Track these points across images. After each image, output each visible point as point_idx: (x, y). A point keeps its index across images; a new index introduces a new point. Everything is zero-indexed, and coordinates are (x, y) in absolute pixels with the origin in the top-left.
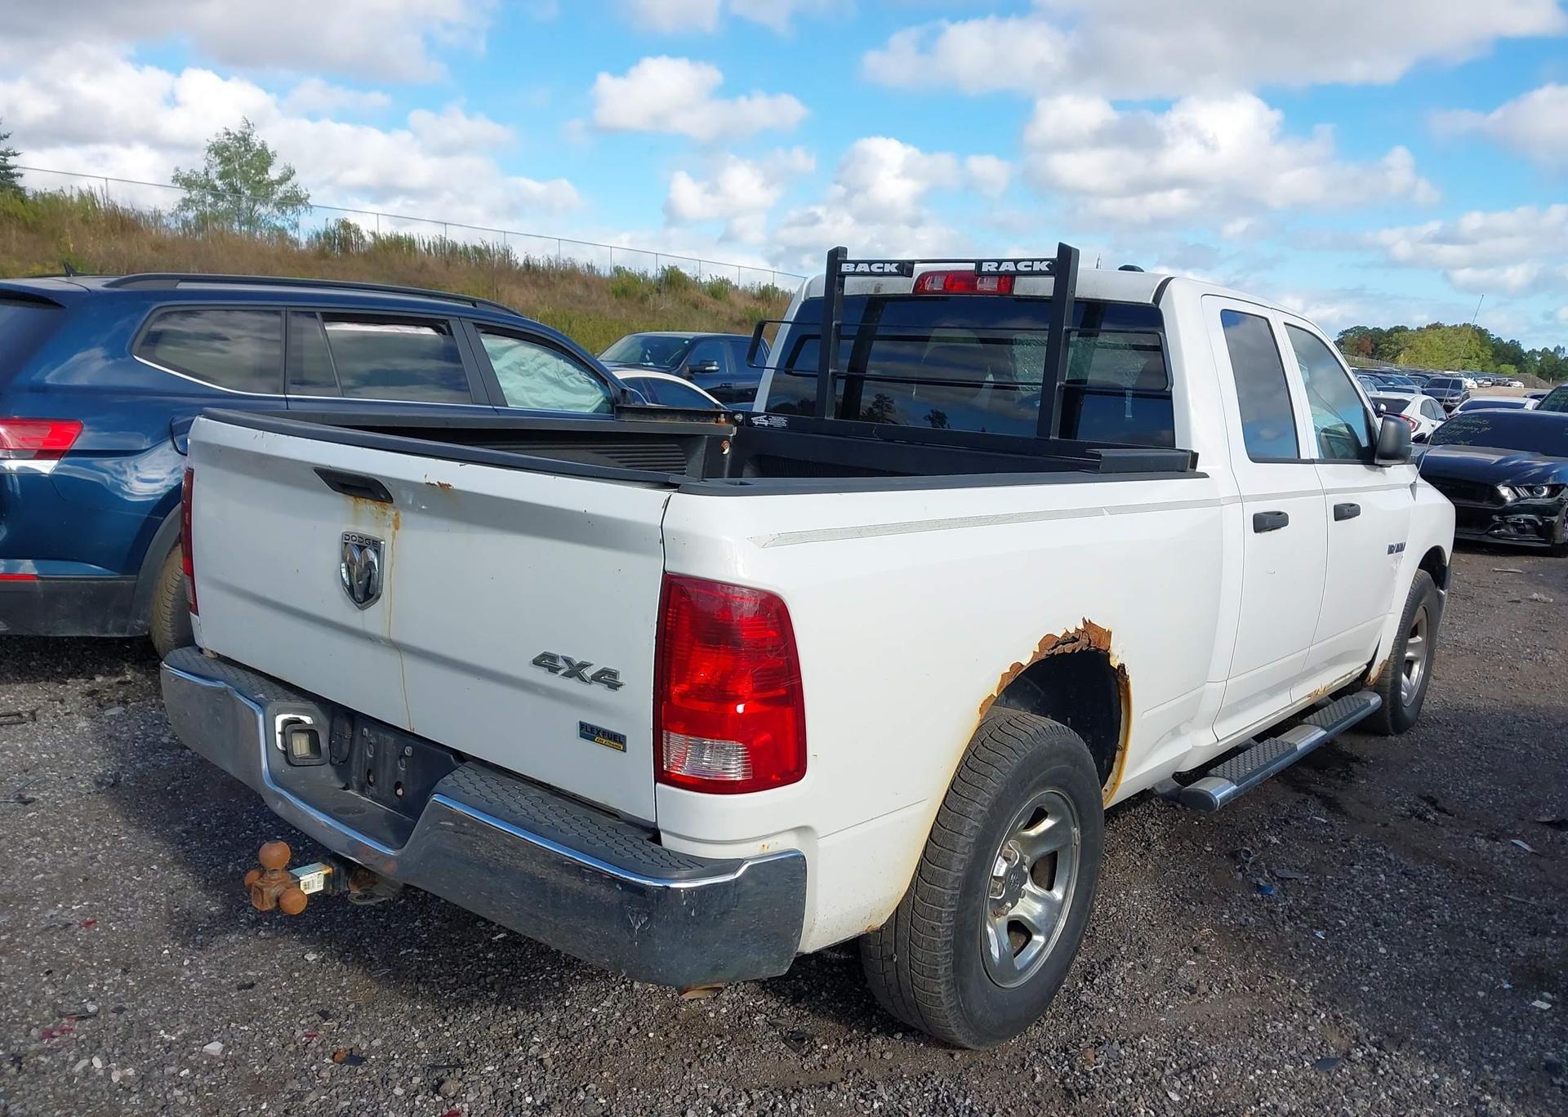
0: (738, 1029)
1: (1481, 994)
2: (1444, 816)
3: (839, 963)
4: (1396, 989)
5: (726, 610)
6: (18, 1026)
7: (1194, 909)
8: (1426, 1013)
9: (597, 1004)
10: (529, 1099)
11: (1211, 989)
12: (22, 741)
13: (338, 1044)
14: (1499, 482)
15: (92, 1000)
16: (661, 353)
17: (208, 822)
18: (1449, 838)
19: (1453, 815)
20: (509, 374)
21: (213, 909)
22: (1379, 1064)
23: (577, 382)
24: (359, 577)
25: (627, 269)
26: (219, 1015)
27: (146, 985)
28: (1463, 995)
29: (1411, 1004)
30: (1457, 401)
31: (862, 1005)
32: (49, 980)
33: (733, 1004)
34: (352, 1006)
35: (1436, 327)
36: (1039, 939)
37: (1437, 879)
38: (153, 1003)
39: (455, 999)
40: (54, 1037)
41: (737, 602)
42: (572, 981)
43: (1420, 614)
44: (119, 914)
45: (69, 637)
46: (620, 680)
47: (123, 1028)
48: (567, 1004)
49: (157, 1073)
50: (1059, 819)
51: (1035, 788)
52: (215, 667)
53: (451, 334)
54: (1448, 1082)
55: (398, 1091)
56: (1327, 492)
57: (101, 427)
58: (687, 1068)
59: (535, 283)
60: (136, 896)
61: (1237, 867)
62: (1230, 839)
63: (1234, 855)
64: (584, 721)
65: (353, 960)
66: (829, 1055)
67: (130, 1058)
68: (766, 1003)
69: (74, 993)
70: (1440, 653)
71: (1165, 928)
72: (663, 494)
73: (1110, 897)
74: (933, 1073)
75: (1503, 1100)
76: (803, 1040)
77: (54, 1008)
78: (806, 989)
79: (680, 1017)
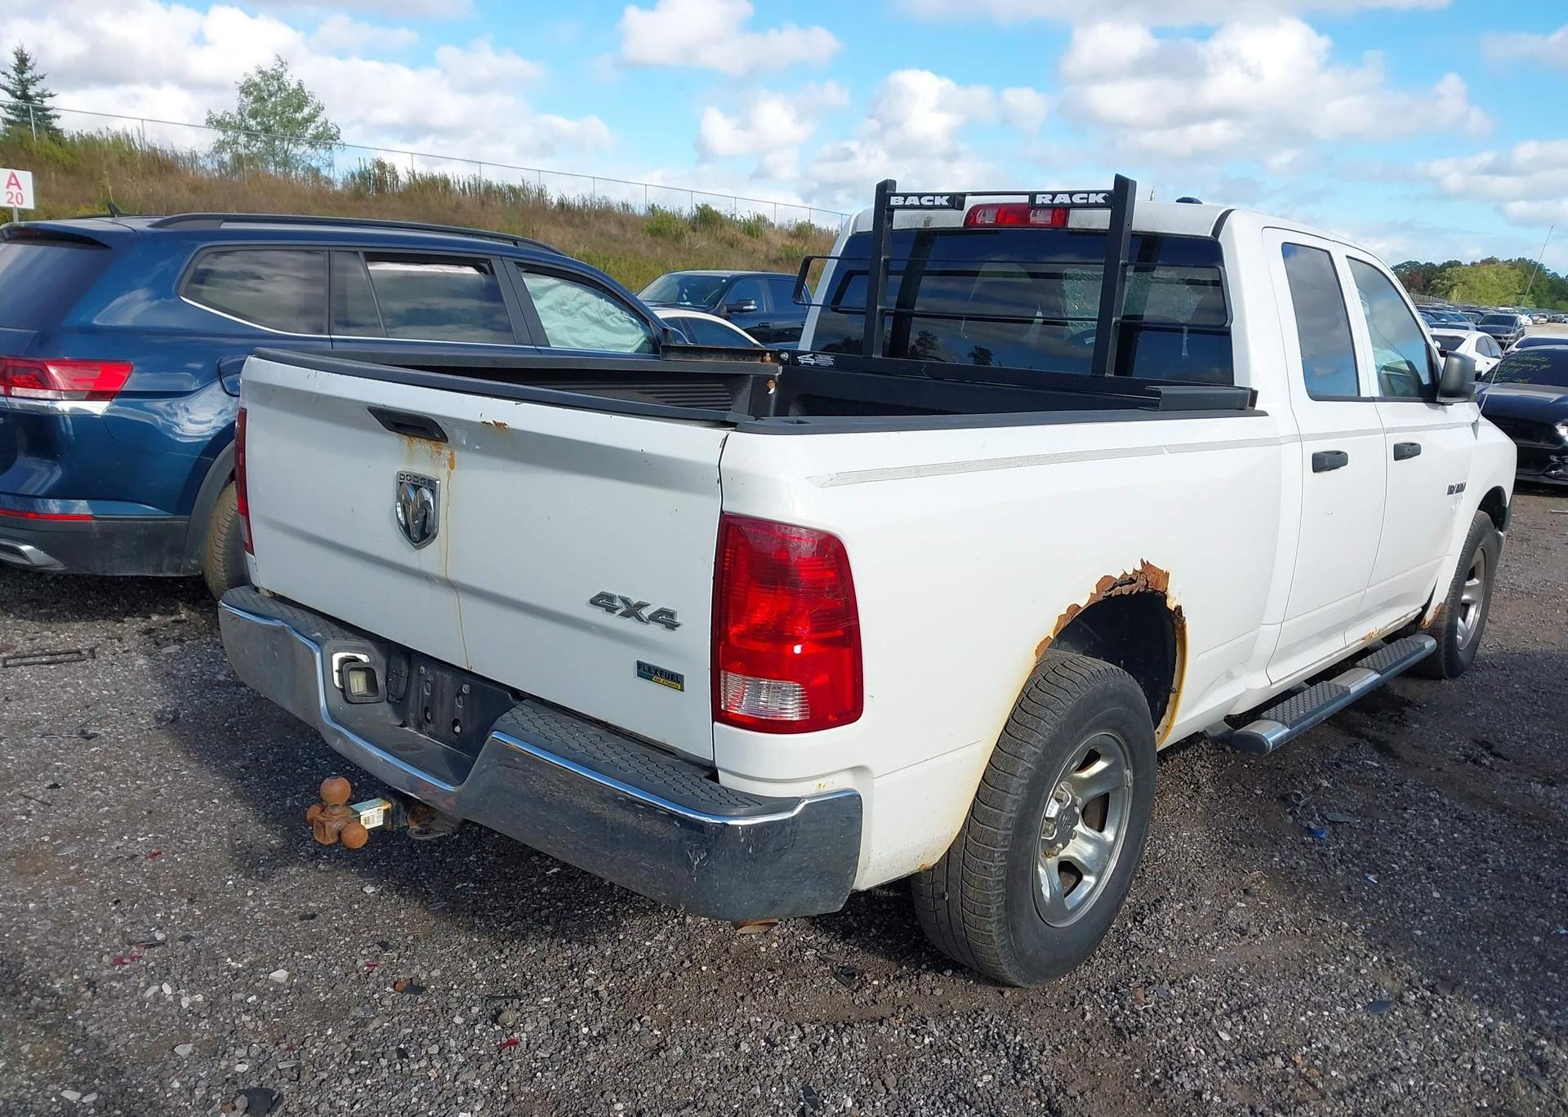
0: (789, 964)
1: (1537, 939)
2: (1500, 760)
3: (888, 900)
4: (1450, 933)
5: (784, 551)
6: (91, 952)
7: (1243, 851)
8: (1481, 958)
9: (650, 937)
10: (585, 1030)
11: (1261, 931)
12: (83, 677)
13: (399, 973)
14: (1557, 422)
15: (160, 928)
16: (698, 292)
17: (266, 758)
18: (1504, 783)
19: (1509, 760)
20: (551, 313)
21: (273, 842)
22: (1432, 1007)
23: (619, 322)
24: (415, 517)
25: (661, 207)
26: (283, 944)
27: (211, 915)
28: (1518, 939)
29: (1465, 948)
30: (1512, 338)
31: (912, 941)
32: (117, 909)
33: (784, 939)
34: (411, 938)
35: (1490, 262)
36: (1089, 879)
37: (1493, 824)
38: (219, 931)
39: (511, 932)
40: (125, 964)
41: (794, 543)
42: (625, 914)
43: (1478, 556)
44: (183, 846)
45: (124, 577)
46: (678, 620)
47: (191, 956)
48: (621, 937)
49: (225, 999)
50: (1112, 761)
51: (1090, 730)
52: (271, 606)
53: (493, 273)
54: (1502, 1025)
55: (458, 1020)
56: (1389, 431)
57: (146, 368)
58: (739, 1001)
59: (570, 223)
60: (199, 829)
61: (1288, 810)
62: (1280, 782)
63: (1284, 799)
64: (641, 660)
65: (410, 893)
66: (880, 991)
67: (198, 985)
68: (816, 939)
69: (142, 922)
70: (1496, 597)
71: (1215, 870)
72: (721, 433)
73: (1159, 839)
74: (983, 1010)
75: (1559, 1045)
76: (853, 975)
77: (123, 937)
78: (856, 925)
79: (732, 951)
